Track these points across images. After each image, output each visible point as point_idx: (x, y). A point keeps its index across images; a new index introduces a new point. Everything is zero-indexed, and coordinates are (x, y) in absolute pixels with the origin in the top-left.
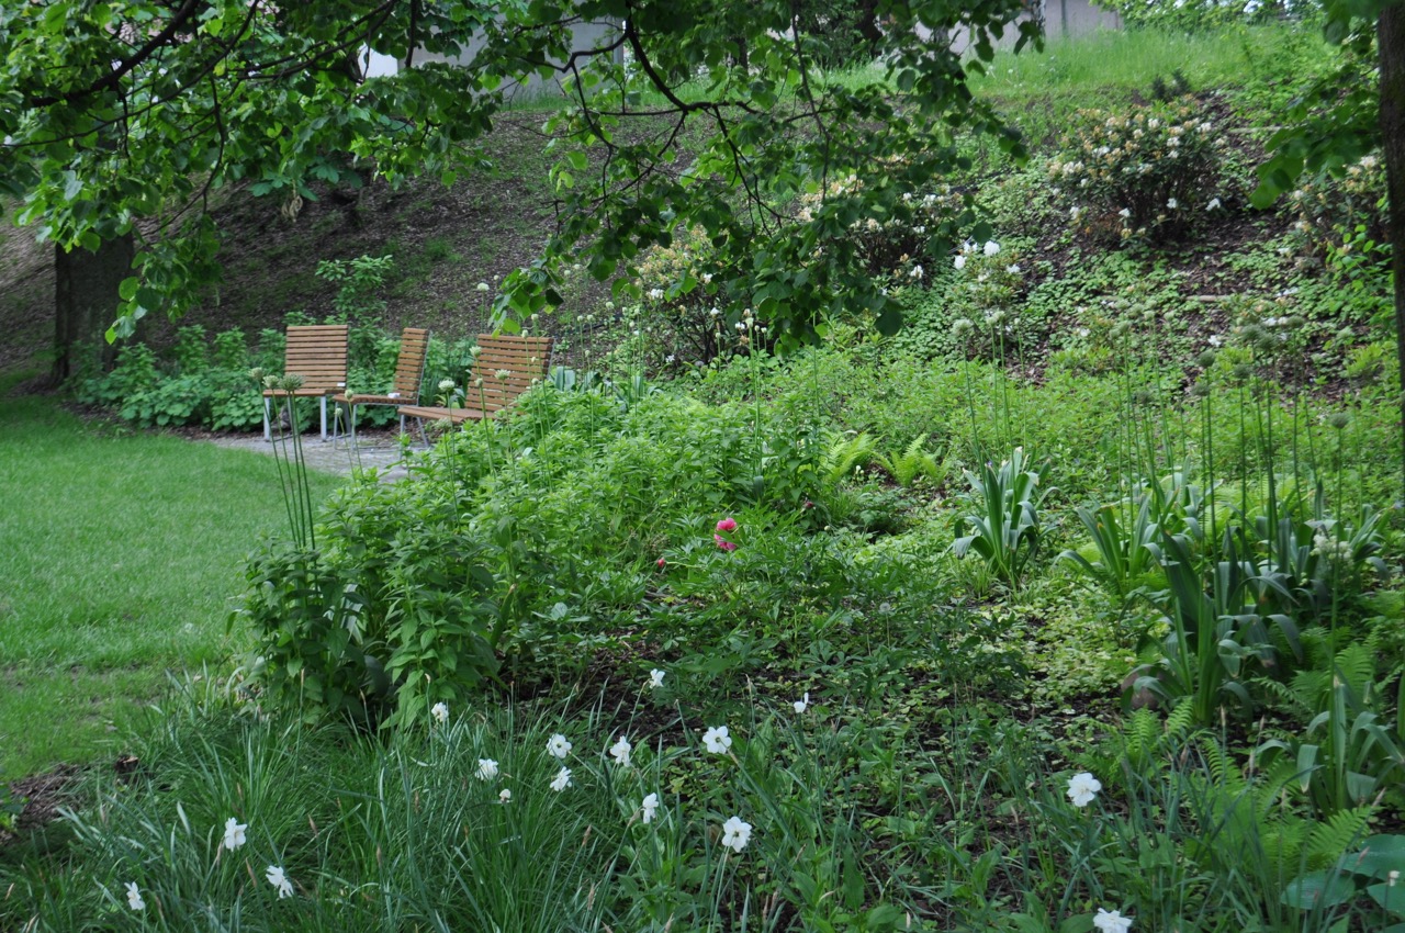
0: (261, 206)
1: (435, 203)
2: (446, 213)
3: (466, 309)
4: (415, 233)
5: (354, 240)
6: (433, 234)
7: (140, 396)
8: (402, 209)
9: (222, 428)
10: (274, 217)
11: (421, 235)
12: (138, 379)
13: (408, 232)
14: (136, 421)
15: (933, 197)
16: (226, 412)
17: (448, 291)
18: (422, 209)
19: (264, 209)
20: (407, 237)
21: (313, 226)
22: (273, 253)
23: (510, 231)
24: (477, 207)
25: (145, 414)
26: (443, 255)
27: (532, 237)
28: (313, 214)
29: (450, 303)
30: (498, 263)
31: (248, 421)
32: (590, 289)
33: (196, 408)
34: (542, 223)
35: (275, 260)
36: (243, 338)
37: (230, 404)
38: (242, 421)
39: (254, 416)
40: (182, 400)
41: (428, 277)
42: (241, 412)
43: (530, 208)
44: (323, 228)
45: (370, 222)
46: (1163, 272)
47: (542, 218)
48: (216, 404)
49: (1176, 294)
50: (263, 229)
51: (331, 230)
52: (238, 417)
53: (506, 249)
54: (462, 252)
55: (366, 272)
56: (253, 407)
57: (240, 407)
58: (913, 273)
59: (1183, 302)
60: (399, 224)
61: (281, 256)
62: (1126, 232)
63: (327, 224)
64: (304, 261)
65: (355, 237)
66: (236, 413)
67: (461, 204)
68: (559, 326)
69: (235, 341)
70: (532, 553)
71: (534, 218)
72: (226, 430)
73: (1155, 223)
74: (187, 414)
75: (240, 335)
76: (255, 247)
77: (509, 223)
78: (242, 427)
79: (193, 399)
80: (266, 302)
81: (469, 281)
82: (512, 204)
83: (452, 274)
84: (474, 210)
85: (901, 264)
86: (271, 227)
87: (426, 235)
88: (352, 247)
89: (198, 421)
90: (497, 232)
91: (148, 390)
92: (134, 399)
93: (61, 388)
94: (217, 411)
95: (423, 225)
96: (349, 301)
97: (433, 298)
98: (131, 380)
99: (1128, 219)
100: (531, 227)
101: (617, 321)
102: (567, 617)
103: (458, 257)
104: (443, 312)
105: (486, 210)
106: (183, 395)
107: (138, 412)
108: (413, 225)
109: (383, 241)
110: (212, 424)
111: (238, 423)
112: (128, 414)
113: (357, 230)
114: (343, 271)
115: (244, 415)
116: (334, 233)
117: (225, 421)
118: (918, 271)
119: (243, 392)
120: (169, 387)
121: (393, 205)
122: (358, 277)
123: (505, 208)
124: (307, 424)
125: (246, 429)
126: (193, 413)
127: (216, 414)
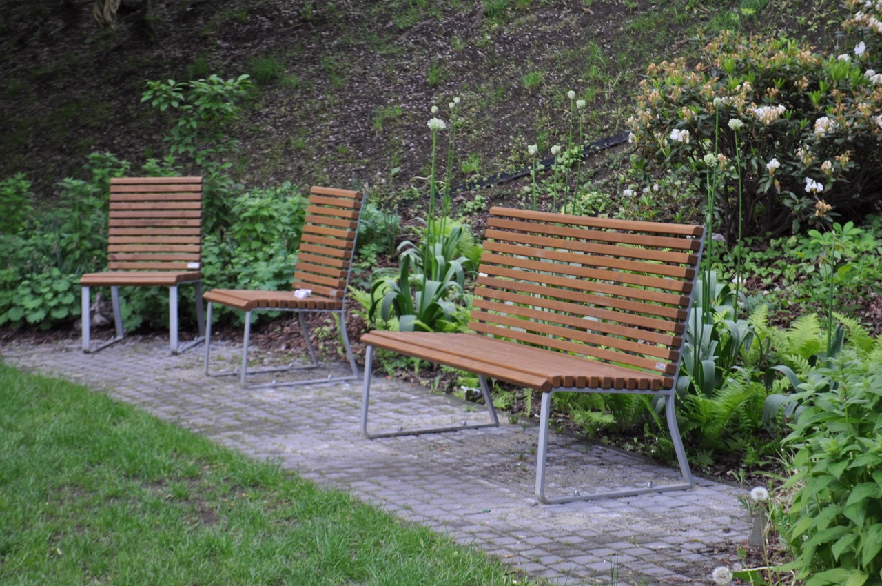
0: (17, 16)
1: (251, 12)
2: (267, 24)
3: (320, 148)
4: (229, 49)
5: (148, 57)
6: (254, 51)
8: (206, 20)
9: (9, 327)
10: (36, 28)
11: (237, 52)
13: (219, 48)
16: (16, 300)
17: (288, 125)
18: (235, 19)
19: (21, 20)
20: (218, 54)
21: (88, 40)
22: (39, 73)
23: (360, 48)
24: (309, 17)
26: (274, 78)
27: (392, 55)
28: (85, 25)
29: (298, 142)
30: (351, 88)
31: (48, 315)
32: (496, 125)
34: (403, 38)
35: (44, 83)
36: (29, 189)
37: (22, 291)
38: (40, 315)
39: (56, 307)
41: (257, 106)
42: (37, 302)
43: (383, 18)
44: (103, 43)
45: (165, 35)
47: (401, 32)
50: (22, 42)
51: (114, 45)
52: (35, 310)
53: (359, 70)
54: (299, 73)
55: (215, 98)
56: (56, 294)
57: (35, 294)
60: (205, 38)
61: (52, 76)
63: (106, 37)
64: (84, 84)
65: (147, 53)
66: (31, 303)
67: (286, 13)
68: (463, 175)
69: (19, 192)
71: (390, 30)
72: (14, 328)
75: (25, 185)
76: (14, 65)
77: (358, 37)
78: (37, 324)
80: (38, 135)
81: (316, 112)
82: (356, 13)
83: (289, 103)
84: (305, 21)
86: (33, 41)
87: (243, 52)
88: (146, 67)
90: (339, 48)
95: (237, 39)
96: (188, 140)
97: (270, 134)
100: (388, 42)
101: (547, 169)
103: (295, 80)
104: (287, 152)
105: (321, 21)
108: (225, 40)
109: (186, 60)
111: (34, 318)
113: (150, 46)
114: (181, 96)
115: (43, 306)
116: (119, 49)
117: (14, 315)
119: (40, 272)
121: (194, 14)
122: (202, 104)
123: (347, 18)
124: (137, 321)
125: (44, 327)
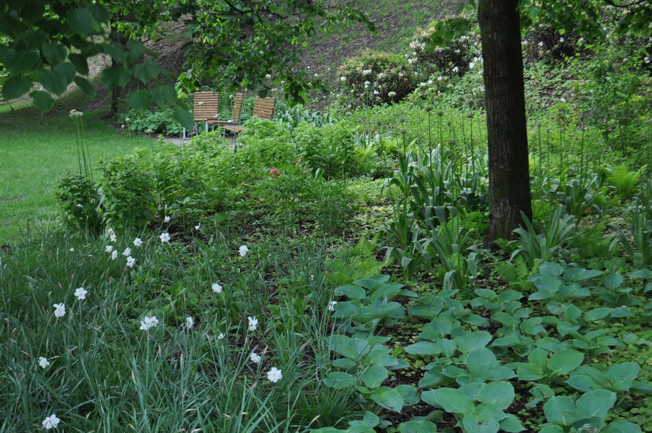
7: (138, 121)
9: (170, 134)
12: (138, 114)
14: (136, 131)
15: (465, 37)
16: (172, 127)
25: (140, 128)
33: (160, 126)
37: (173, 124)
40: (155, 122)
46: (557, 70)
48: (168, 124)
49: (560, 80)
52: (176, 130)
58: (454, 70)
59: (563, 83)
62: (541, 52)
66: (175, 128)
70: (188, 180)
73: (553, 49)
74: (156, 128)
79: (158, 122)
85: (448, 66)
89: (161, 130)
91: (142, 118)
92: (135, 122)
93: (113, 117)
94: (168, 127)
98: (135, 114)
99: (542, 47)
102: (189, 202)
106: (155, 120)
107: (137, 127)
110: (166, 132)
111: (176, 132)
112: (133, 128)
115: (179, 129)
117: (171, 132)
118: (456, 69)
120: (151, 117)
125: (178, 135)
126: (159, 128)
127: (168, 128)
